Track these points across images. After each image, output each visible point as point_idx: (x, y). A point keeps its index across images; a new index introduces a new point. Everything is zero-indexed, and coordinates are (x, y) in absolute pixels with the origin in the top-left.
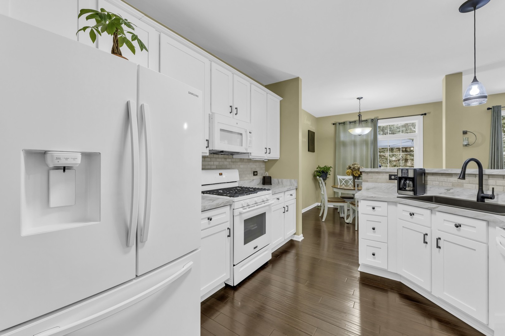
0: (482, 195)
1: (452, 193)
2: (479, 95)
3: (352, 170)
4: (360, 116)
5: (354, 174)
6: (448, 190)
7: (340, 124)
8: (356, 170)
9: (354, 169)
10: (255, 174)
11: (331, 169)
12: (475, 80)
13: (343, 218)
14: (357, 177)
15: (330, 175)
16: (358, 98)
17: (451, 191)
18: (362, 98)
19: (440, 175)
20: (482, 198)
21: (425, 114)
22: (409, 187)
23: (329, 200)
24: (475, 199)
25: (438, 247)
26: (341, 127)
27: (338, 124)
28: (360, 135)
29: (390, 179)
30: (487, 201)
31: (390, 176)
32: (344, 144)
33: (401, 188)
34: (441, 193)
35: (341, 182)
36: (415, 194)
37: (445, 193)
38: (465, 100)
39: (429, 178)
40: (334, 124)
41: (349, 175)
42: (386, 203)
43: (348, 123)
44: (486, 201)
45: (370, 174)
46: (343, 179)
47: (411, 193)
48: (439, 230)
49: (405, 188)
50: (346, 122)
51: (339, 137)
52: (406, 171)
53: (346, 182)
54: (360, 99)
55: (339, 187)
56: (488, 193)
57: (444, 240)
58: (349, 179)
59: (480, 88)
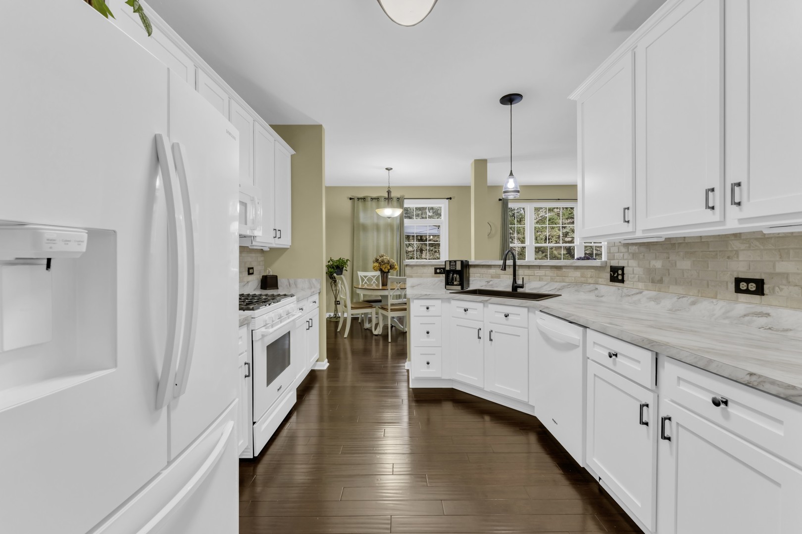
0: (516, 285)
1: (492, 285)
2: (516, 189)
3: (380, 263)
4: (389, 192)
5: (383, 269)
6: (488, 282)
7: (358, 199)
8: (385, 264)
9: (382, 262)
10: (250, 272)
11: (349, 263)
13: (370, 330)
14: (386, 272)
15: (347, 270)
16: (387, 169)
17: (491, 283)
18: (391, 169)
19: (480, 267)
20: (515, 287)
21: (451, 198)
23: (353, 306)
24: (510, 289)
25: (491, 340)
26: (360, 204)
27: (356, 200)
28: (389, 218)
29: (435, 273)
30: (520, 290)
31: (436, 269)
32: (364, 228)
33: (449, 283)
34: (482, 286)
35: (363, 280)
36: (462, 288)
37: (486, 285)
38: (505, 192)
39: (472, 270)
40: (351, 199)
41: (377, 271)
43: (369, 199)
44: (518, 291)
45: (415, 268)
46: (366, 277)
47: (459, 288)
48: (490, 323)
49: (453, 283)
50: (367, 197)
51: (358, 218)
52: (454, 263)
53: (370, 279)
54: (389, 170)
55: (360, 287)
56: (519, 282)
57: (495, 332)
58: (374, 276)
59: (515, 182)
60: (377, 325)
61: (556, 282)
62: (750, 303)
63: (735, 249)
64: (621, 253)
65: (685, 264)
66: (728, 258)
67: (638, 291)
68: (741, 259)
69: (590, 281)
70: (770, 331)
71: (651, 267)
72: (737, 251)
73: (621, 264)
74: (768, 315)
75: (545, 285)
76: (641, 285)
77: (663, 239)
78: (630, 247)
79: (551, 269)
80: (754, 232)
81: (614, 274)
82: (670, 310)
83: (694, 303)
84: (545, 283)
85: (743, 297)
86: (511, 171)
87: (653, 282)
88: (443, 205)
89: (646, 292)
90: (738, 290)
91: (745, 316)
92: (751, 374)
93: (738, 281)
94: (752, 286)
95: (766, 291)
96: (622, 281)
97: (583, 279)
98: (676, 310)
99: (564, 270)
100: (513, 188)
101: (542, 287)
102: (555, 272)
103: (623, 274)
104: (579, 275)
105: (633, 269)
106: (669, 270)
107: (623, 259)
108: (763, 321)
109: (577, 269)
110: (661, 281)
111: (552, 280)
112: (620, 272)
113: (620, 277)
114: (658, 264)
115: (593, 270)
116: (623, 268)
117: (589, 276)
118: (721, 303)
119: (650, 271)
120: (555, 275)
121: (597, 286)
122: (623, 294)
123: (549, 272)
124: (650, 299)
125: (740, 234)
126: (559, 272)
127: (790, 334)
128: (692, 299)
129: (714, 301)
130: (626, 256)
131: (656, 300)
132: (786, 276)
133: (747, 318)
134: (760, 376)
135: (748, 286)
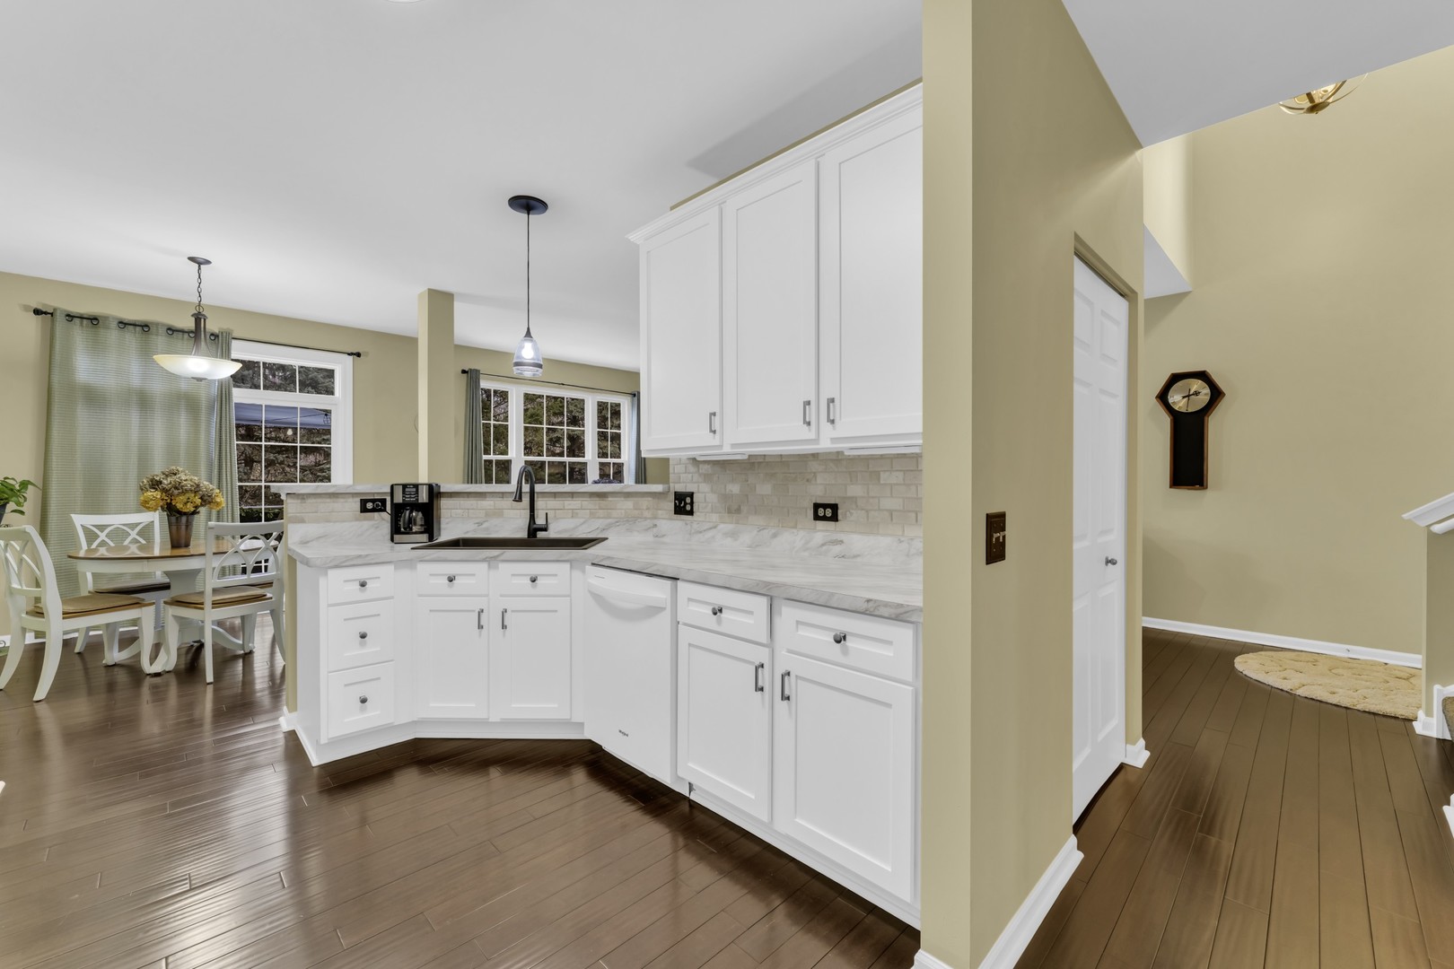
0: (535, 526)
1: (487, 529)
2: (536, 362)
3: (164, 491)
4: (198, 318)
5: (179, 506)
6: (480, 524)
7: (70, 317)
8: (184, 492)
9: (176, 488)
11: (31, 493)
12: (528, 334)
14: (185, 514)
15: (22, 513)
16: (192, 259)
17: (485, 525)
18: (208, 262)
20: (533, 530)
21: (358, 355)
22: (415, 524)
24: (523, 534)
25: (504, 627)
26: (79, 334)
27: (60, 319)
28: (200, 380)
29: (364, 509)
30: (541, 535)
31: (364, 503)
33: (398, 529)
34: (467, 532)
36: (431, 538)
37: (475, 531)
38: (517, 364)
39: (444, 503)
40: (37, 312)
41: (155, 510)
42: (391, 568)
43: (112, 323)
44: (538, 536)
46: (102, 528)
47: (424, 537)
48: (501, 596)
49: (411, 529)
50: (104, 315)
51: (68, 367)
52: (414, 490)
53: (118, 534)
54: (201, 264)
55: (83, 556)
56: (540, 521)
57: (513, 611)
58: (133, 526)
59: (536, 349)
60: (157, 648)
61: (599, 518)
62: (827, 531)
63: (814, 470)
64: (689, 473)
65: (765, 489)
66: (808, 480)
67: (711, 525)
68: (818, 482)
69: (647, 514)
70: (843, 559)
71: (727, 492)
72: (815, 473)
73: (689, 490)
74: (842, 542)
75: (582, 524)
76: (715, 517)
77: (746, 457)
78: (701, 466)
79: (590, 497)
80: (830, 453)
81: (680, 503)
82: (750, 547)
83: (775, 536)
84: (582, 520)
85: (820, 524)
86: (528, 329)
87: (729, 512)
88: (342, 368)
89: (722, 526)
90: (817, 517)
91: (823, 545)
92: (868, 601)
93: (817, 506)
94: (829, 513)
95: (840, 517)
96: (691, 513)
97: (636, 512)
98: (757, 546)
99: (610, 499)
100: (533, 359)
101: (577, 527)
102: (597, 502)
103: (692, 504)
104: (631, 507)
105: (705, 497)
106: (747, 495)
107: (692, 482)
108: (837, 549)
109: (628, 497)
110: (738, 511)
111: (593, 515)
112: (688, 500)
113: (688, 508)
114: (735, 489)
115: (650, 499)
116: (691, 495)
117: (645, 508)
118: (802, 533)
119: (725, 498)
120: (597, 507)
121: (656, 522)
122: (693, 531)
123: (588, 503)
124: (726, 534)
125: (818, 454)
126: (603, 503)
127: (859, 559)
128: (774, 531)
129: (795, 531)
130: (696, 477)
131: (733, 535)
132: (854, 499)
133: (824, 548)
134: (876, 601)
135: (827, 512)
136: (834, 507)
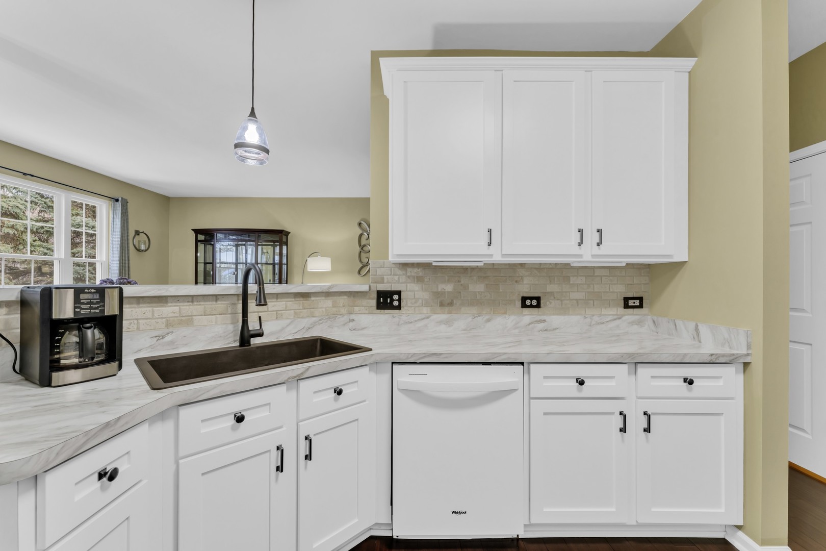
20: (250, 336)
25: (306, 457)
52: (97, 296)
56: (255, 326)
61: (303, 317)
62: (532, 314)
63: (521, 275)
64: (395, 275)
65: (478, 287)
66: (516, 282)
67: (423, 316)
68: (525, 282)
69: (343, 310)
70: (546, 332)
71: (439, 290)
72: (522, 277)
73: (395, 288)
74: (545, 321)
76: (425, 310)
81: (385, 300)
82: (464, 330)
83: (488, 320)
85: (526, 310)
87: (442, 305)
89: (435, 317)
90: (524, 305)
91: (530, 324)
93: (524, 299)
94: (534, 302)
95: (542, 305)
96: (399, 307)
97: (335, 309)
98: (471, 329)
99: (312, 299)
102: (301, 302)
103: (399, 300)
104: (331, 305)
105: (413, 294)
106: (460, 292)
107: (400, 283)
108: (541, 326)
109: (328, 296)
110: (451, 304)
111: (297, 315)
112: (395, 297)
113: (395, 303)
114: (449, 288)
115: (345, 297)
116: (399, 293)
117: (341, 305)
118: (513, 317)
119: (437, 294)
120: (301, 307)
121: (353, 317)
122: (401, 321)
123: (292, 304)
124: (440, 322)
126: (306, 303)
127: (557, 331)
128: (487, 317)
129: (504, 316)
130: (404, 279)
131: (448, 323)
132: (552, 293)
133: (531, 326)
135: (531, 302)
136: (538, 299)
